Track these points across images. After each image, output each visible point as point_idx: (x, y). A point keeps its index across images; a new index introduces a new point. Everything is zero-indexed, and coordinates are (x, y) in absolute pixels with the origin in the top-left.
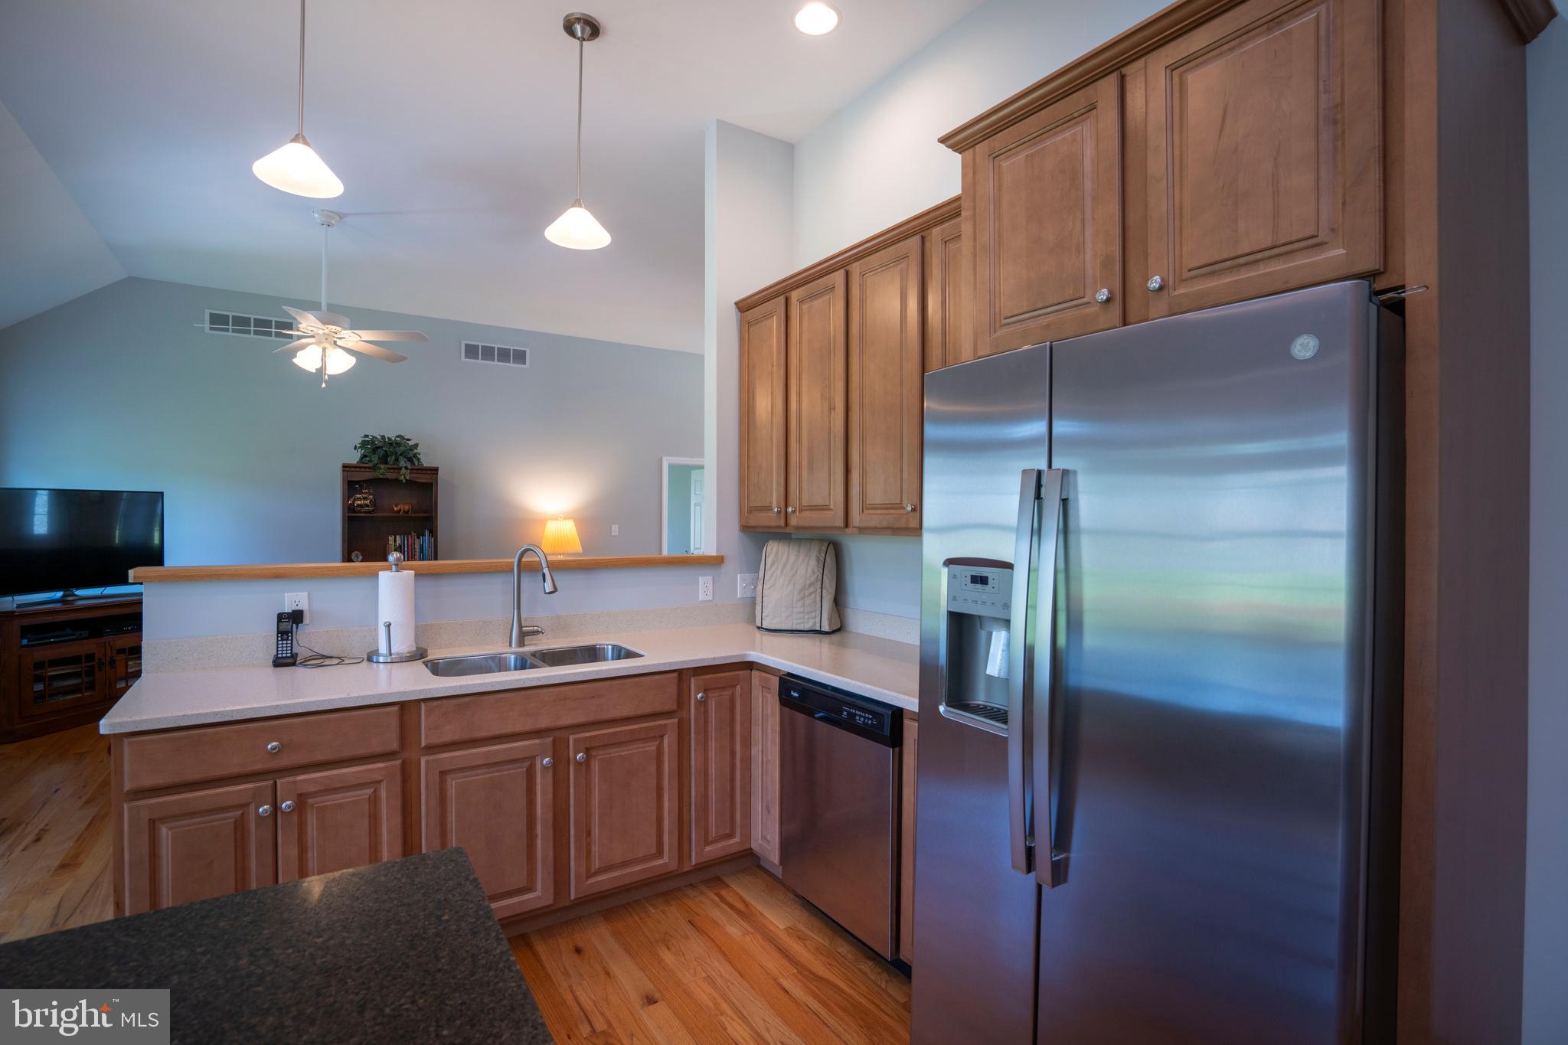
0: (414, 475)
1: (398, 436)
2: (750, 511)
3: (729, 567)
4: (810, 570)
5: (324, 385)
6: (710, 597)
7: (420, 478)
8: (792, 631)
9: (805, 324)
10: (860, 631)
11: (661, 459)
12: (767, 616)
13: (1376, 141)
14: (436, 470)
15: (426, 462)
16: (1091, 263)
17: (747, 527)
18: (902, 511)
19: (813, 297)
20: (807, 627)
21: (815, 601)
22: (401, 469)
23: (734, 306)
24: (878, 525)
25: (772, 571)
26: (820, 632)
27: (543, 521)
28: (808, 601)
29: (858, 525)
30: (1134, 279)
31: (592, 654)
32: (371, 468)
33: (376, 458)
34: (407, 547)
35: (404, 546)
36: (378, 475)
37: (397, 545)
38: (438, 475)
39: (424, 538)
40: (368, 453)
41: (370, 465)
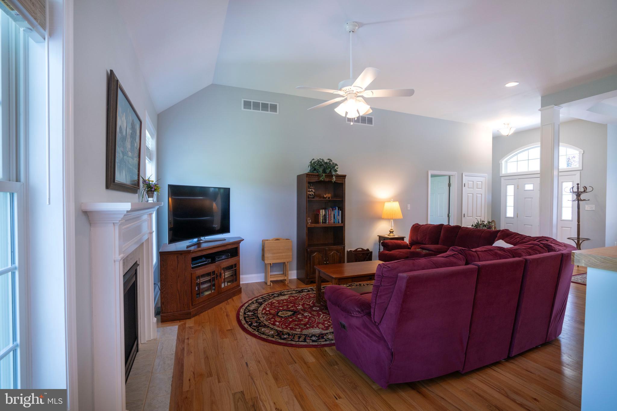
1: (329, 159)
7: (338, 180)
11: (428, 171)
14: (344, 177)
15: (339, 173)
22: (332, 176)
32: (318, 175)
33: (321, 170)
34: (328, 215)
35: (327, 215)
36: (321, 179)
37: (323, 214)
38: (346, 179)
39: (335, 211)
40: (317, 167)
41: (317, 174)
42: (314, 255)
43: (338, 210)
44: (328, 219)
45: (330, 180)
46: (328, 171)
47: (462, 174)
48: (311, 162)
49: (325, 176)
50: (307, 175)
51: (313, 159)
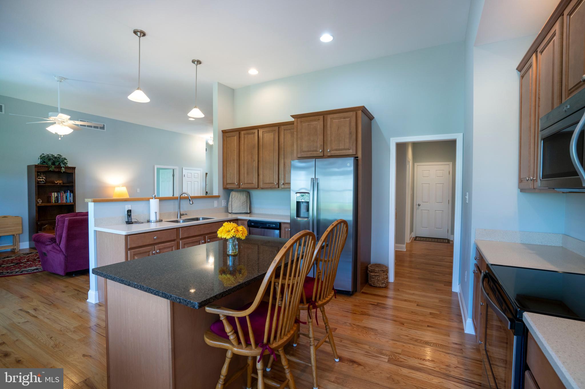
0: (67, 170)
1: (58, 155)
2: (227, 184)
3: (221, 198)
4: (244, 198)
5: (60, 139)
6: (217, 206)
7: (67, 171)
8: (240, 213)
9: (246, 140)
10: (256, 212)
11: (154, 166)
12: (234, 210)
13: (355, 138)
14: (74, 168)
15: (69, 165)
16: (319, 146)
17: (225, 188)
18: (274, 184)
19: (248, 134)
20: (244, 212)
21: (245, 206)
22: (62, 167)
23: (221, 132)
24: (267, 187)
25: (234, 198)
26: (247, 213)
27: (114, 187)
28: (244, 206)
29: (262, 187)
30: (325, 149)
31: (197, 219)
32: (47, 167)
33: (50, 163)
34: (61, 197)
35: (59, 197)
36: (50, 169)
37: (56, 196)
38: (75, 170)
39: (68, 193)
40: (46, 161)
41: (47, 165)
42: (44, 227)
43: (70, 192)
44: (60, 199)
45: (59, 170)
46: (57, 164)
47: (183, 168)
48: (41, 156)
49: (55, 167)
50: (36, 166)
51: (43, 154)
